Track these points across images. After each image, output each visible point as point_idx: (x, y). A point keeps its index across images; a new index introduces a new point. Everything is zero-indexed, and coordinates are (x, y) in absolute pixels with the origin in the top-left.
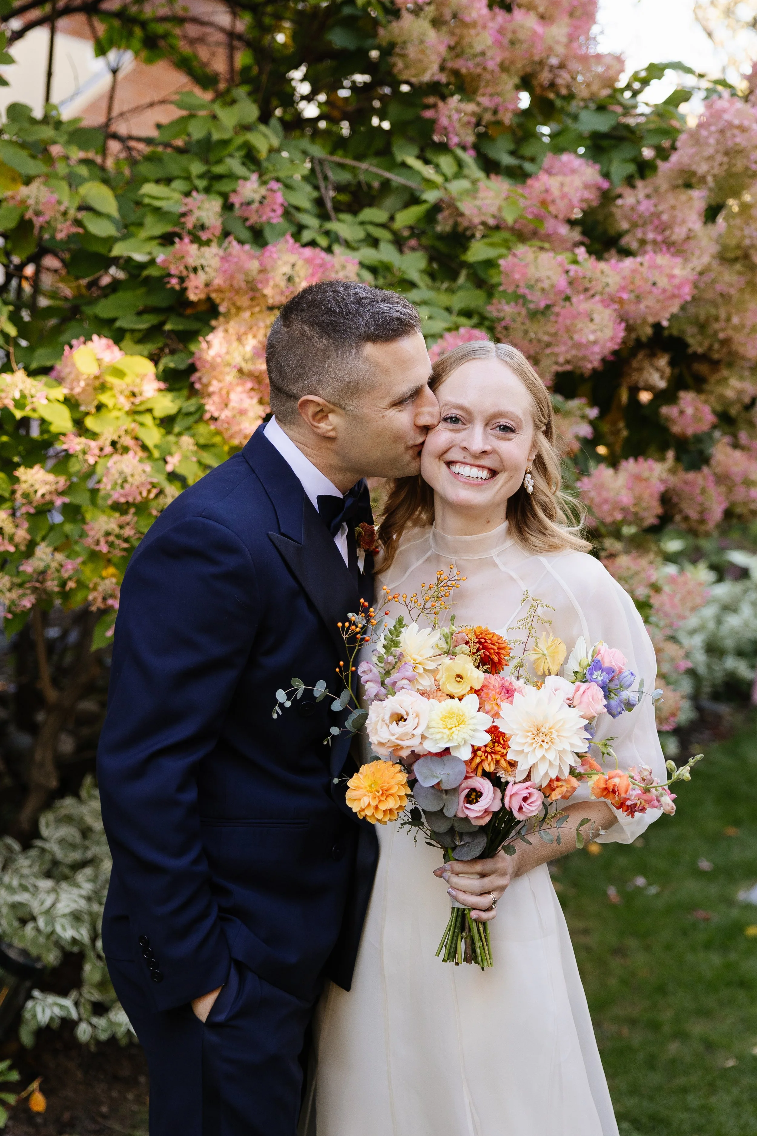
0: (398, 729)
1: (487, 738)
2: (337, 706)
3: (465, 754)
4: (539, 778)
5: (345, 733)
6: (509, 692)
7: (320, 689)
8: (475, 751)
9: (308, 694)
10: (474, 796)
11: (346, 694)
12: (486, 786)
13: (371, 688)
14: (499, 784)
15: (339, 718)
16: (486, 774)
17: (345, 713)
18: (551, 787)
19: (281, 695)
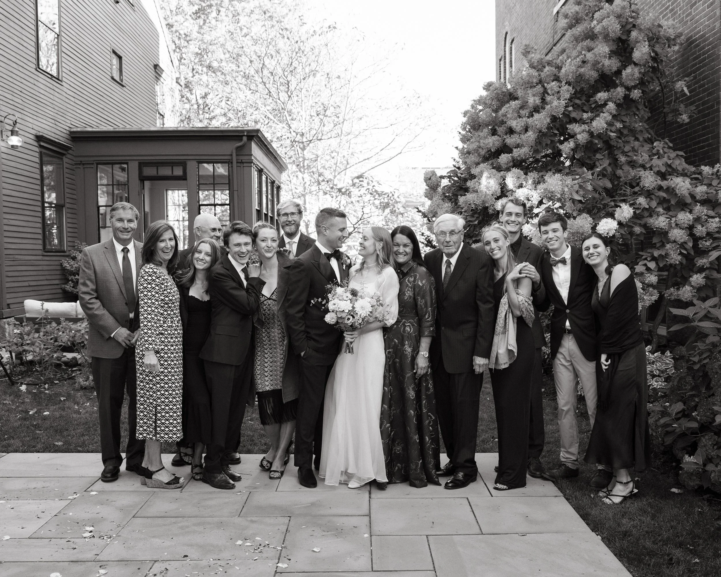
0: (334, 306)
1: (351, 308)
2: (323, 303)
3: (347, 311)
4: (362, 316)
5: (325, 308)
6: (357, 300)
7: (320, 300)
8: (349, 311)
9: (318, 301)
10: (349, 319)
11: (325, 301)
12: (351, 318)
13: (330, 299)
14: (353, 317)
15: (324, 305)
16: (352, 315)
17: (325, 304)
18: (364, 318)
19: (312, 301)
